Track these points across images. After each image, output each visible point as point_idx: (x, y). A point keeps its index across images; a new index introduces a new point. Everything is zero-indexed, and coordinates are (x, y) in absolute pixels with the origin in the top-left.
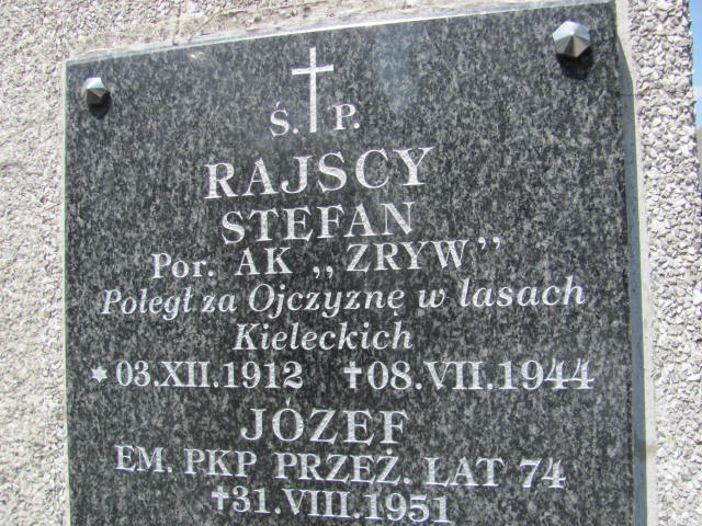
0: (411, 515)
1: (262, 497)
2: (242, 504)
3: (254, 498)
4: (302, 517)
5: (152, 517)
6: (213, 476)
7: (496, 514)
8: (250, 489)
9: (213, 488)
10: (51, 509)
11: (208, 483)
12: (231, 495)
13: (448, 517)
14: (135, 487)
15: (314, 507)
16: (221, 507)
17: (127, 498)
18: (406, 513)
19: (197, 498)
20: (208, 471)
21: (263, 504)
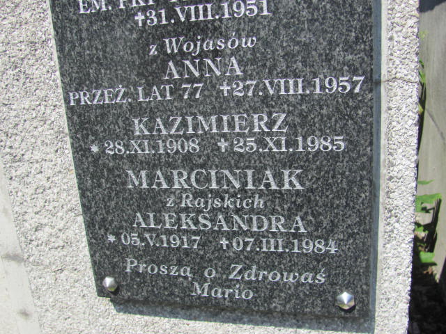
0: (247, 12)
1: (163, 15)
2: (152, 20)
3: (159, 16)
4: (187, 22)
5: (102, 38)
6: (135, 7)
7: (295, 7)
8: (156, 11)
9: (135, 14)
10: (45, 52)
11: (133, 12)
12: (146, 16)
13: (268, 11)
14: (91, 23)
15: (193, 16)
16: (140, 24)
17: (87, 30)
18: (245, 12)
19: (127, 22)
20: (132, 4)
21: (164, 19)
